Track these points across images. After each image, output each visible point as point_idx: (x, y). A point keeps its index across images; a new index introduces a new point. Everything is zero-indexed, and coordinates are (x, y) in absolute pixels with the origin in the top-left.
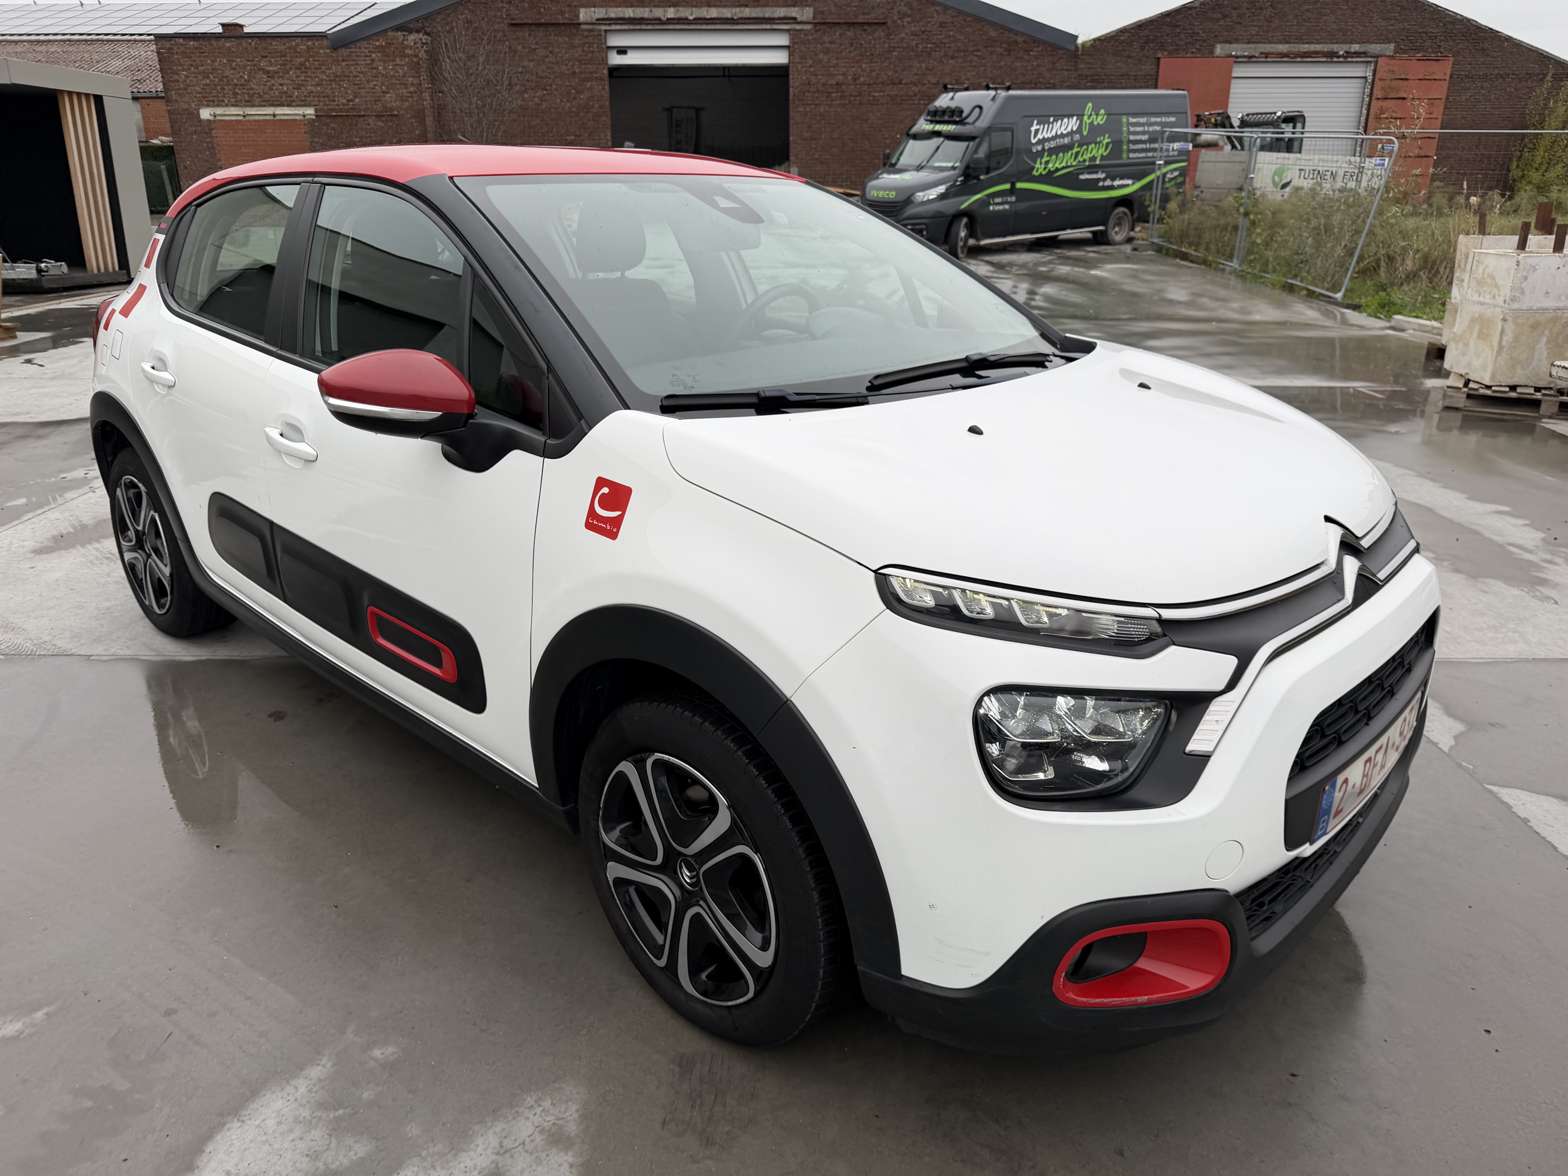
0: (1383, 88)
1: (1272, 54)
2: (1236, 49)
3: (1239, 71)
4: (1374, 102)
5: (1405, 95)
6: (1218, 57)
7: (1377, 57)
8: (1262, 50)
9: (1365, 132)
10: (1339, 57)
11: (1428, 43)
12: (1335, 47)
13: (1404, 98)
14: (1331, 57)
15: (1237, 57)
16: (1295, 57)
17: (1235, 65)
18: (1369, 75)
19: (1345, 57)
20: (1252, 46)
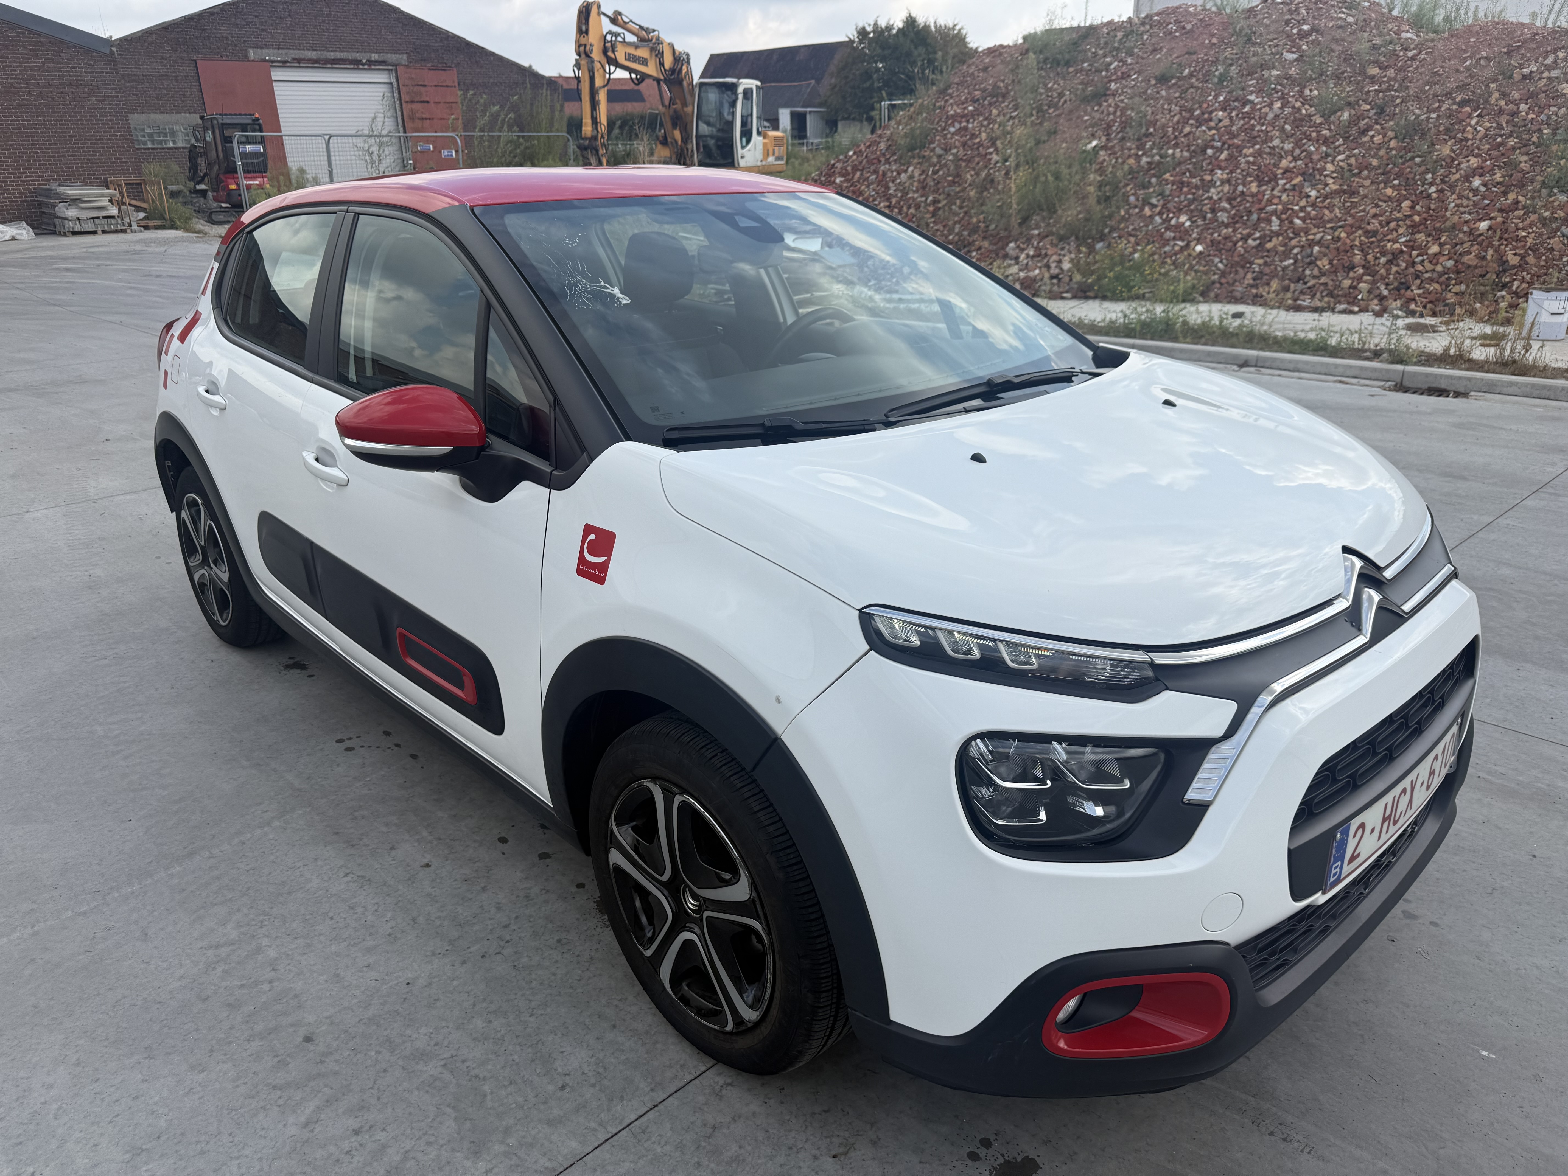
0: (408, 93)
1: (304, 60)
2: (269, 54)
3: (277, 74)
4: (404, 105)
5: (427, 99)
6: (253, 61)
7: (396, 65)
8: (293, 56)
9: (405, 132)
10: (363, 64)
11: (433, 55)
12: (358, 56)
13: (428, 102)
14: (356, 65)
15: (273, 62)
16: (325, 64)
17: (272, 69)
18: (394, 80)
19: (369, 65)
20: (283, 52)
